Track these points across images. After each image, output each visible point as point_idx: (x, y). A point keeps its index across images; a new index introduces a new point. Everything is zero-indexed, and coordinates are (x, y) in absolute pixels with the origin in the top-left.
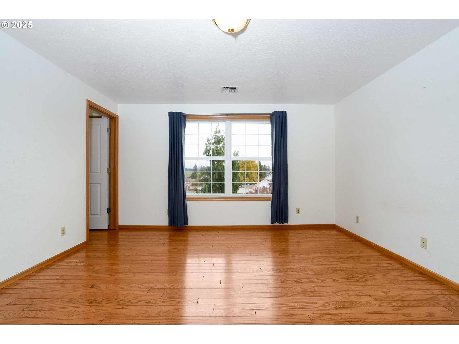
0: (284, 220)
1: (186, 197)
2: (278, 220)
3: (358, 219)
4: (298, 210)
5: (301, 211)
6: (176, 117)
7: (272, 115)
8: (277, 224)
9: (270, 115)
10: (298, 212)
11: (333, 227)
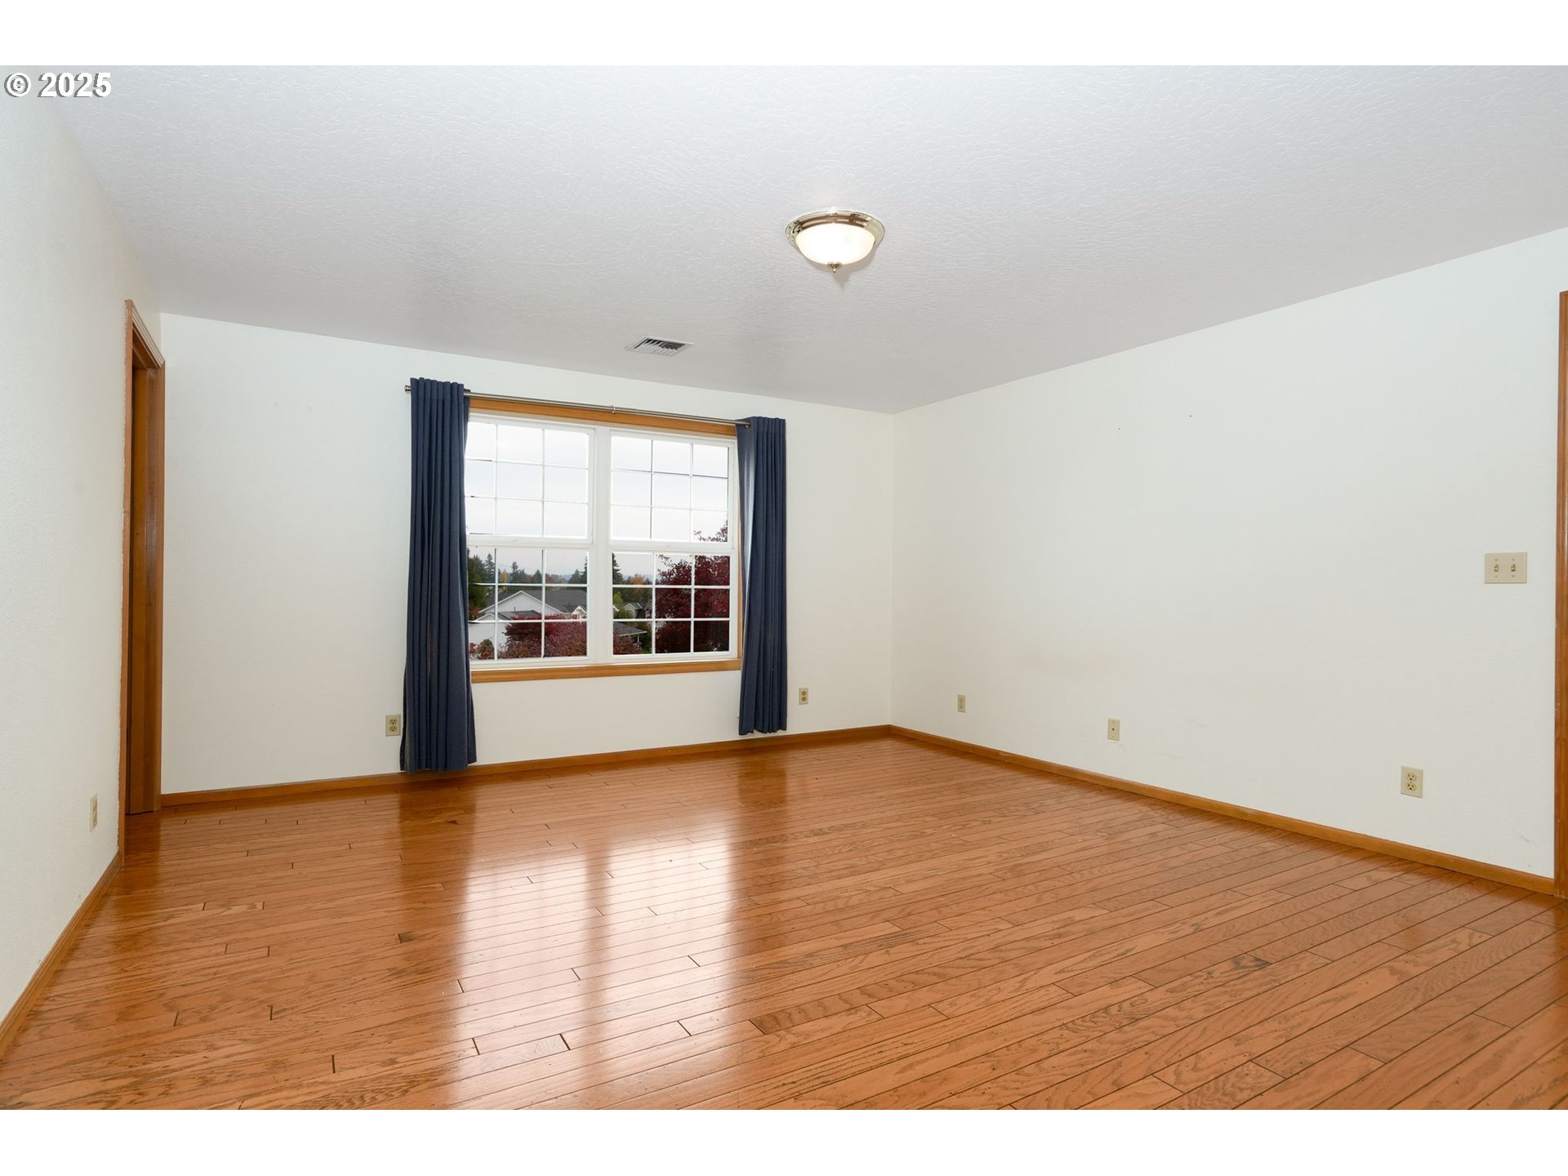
0: (776, 723)
1: (471, 670)
2: (760, 723)
3: (961, 702)
4: (804, 693)
5: (810, 696)
6: (441, 398)
7: (744, 425)
8: (757, 735)
9: (737, 425)
10: (804, 699)
11: (888, 732)
